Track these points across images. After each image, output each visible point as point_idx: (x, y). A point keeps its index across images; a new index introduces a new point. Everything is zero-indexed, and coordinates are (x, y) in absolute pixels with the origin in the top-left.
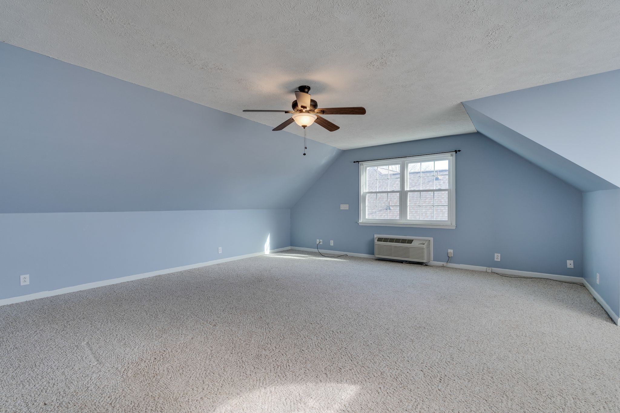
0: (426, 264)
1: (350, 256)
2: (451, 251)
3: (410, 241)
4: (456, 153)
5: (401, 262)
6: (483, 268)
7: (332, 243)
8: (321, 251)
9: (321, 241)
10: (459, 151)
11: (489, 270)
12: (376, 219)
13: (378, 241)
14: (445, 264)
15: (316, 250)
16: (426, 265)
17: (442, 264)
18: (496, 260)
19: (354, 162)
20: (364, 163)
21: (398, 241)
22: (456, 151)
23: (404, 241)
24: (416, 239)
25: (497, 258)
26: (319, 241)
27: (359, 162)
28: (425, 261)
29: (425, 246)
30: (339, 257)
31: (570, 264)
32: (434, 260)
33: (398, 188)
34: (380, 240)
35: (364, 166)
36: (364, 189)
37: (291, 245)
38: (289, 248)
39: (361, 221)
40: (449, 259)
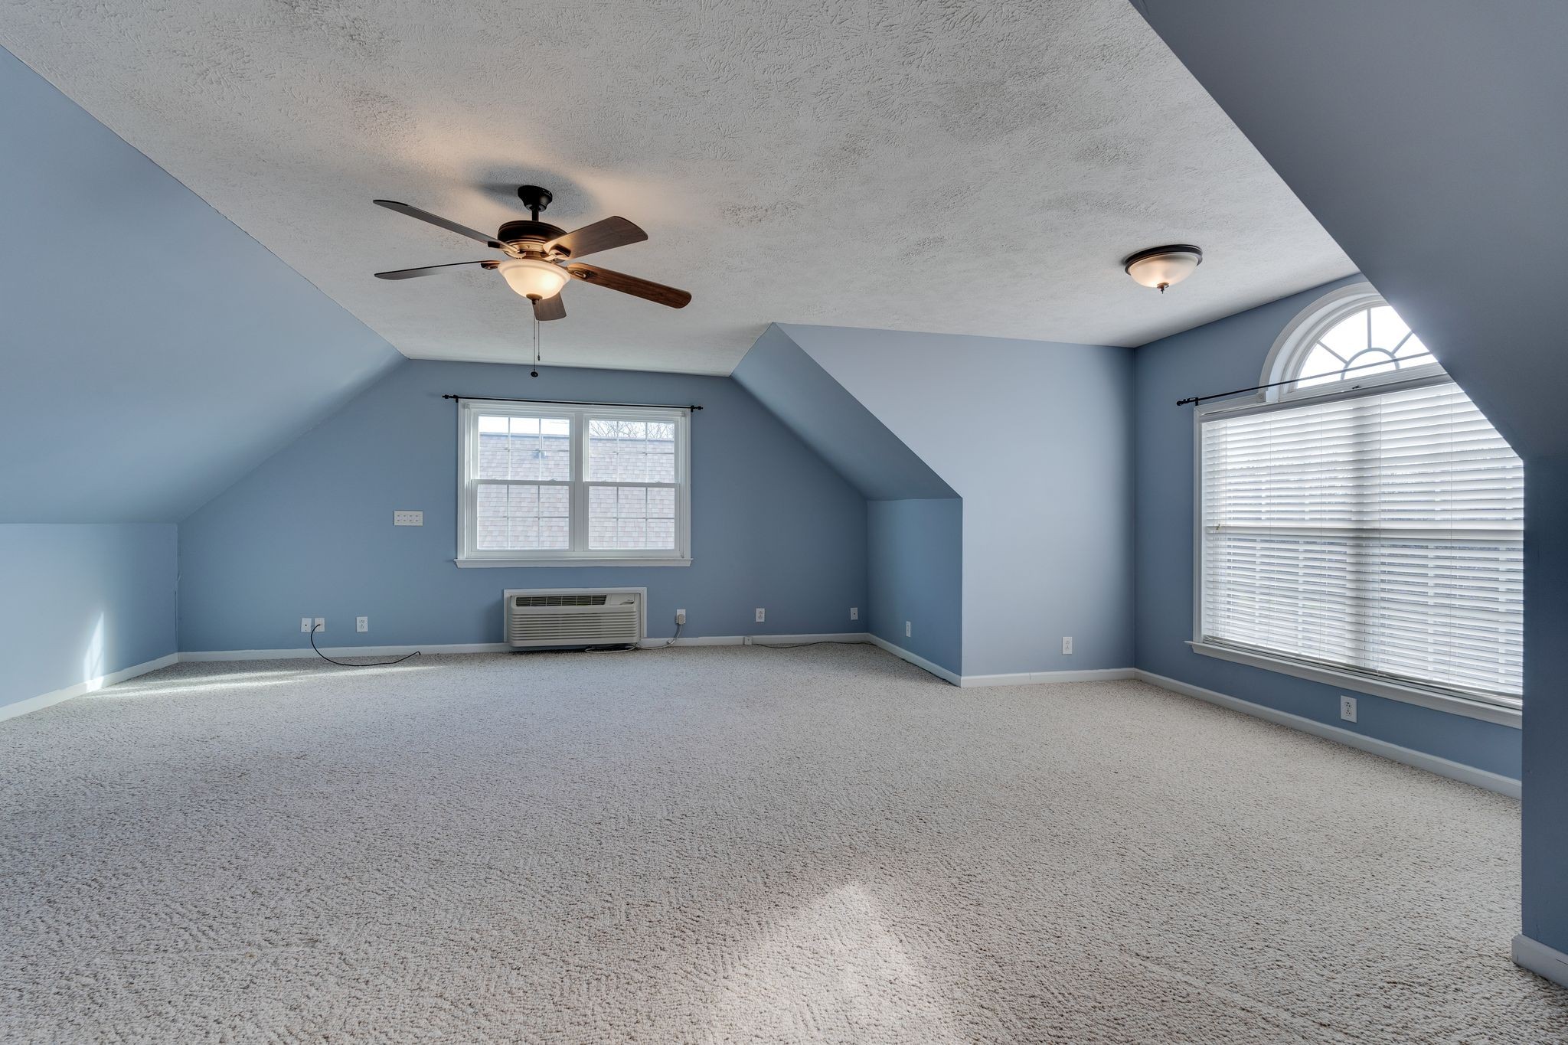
0: (638, 646)
1: (426, 656)
2: (681, 612)
3: (600, 600)
4: (692, 411)
5: (580, 650)
6: (737, 639)
7: (363, 625)
8: (329, 652)
9: (320, 621)
10: (700, 408)
11: (749, 640)
12: (507, 551)
13: (518, 605)
14: (670, 640)
15: (309, 653)
16: (637, 649)
17: (665, 643)
18: (758, 620)
19: (446, 397)
20: (472, 403)
21: (569, 600)
22: (692, 408)
23: (584, 600)
24: (612, 594)
25: (760, 617)
26: (313, 622)
27: (456, 398)
28: (634, 640)
29: (634, 607)
30: (399, 660)
31: (854, 614)
32: (649, 636)
33: (565, 475)
34: (522, 601)
35: (473, 410)
36: (472, 472)
37: (180, 650)
38: (173, 658)
39: (464, 555)
40: (679, 630)
